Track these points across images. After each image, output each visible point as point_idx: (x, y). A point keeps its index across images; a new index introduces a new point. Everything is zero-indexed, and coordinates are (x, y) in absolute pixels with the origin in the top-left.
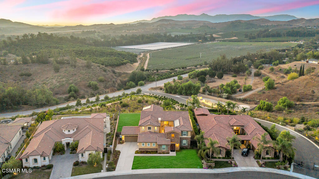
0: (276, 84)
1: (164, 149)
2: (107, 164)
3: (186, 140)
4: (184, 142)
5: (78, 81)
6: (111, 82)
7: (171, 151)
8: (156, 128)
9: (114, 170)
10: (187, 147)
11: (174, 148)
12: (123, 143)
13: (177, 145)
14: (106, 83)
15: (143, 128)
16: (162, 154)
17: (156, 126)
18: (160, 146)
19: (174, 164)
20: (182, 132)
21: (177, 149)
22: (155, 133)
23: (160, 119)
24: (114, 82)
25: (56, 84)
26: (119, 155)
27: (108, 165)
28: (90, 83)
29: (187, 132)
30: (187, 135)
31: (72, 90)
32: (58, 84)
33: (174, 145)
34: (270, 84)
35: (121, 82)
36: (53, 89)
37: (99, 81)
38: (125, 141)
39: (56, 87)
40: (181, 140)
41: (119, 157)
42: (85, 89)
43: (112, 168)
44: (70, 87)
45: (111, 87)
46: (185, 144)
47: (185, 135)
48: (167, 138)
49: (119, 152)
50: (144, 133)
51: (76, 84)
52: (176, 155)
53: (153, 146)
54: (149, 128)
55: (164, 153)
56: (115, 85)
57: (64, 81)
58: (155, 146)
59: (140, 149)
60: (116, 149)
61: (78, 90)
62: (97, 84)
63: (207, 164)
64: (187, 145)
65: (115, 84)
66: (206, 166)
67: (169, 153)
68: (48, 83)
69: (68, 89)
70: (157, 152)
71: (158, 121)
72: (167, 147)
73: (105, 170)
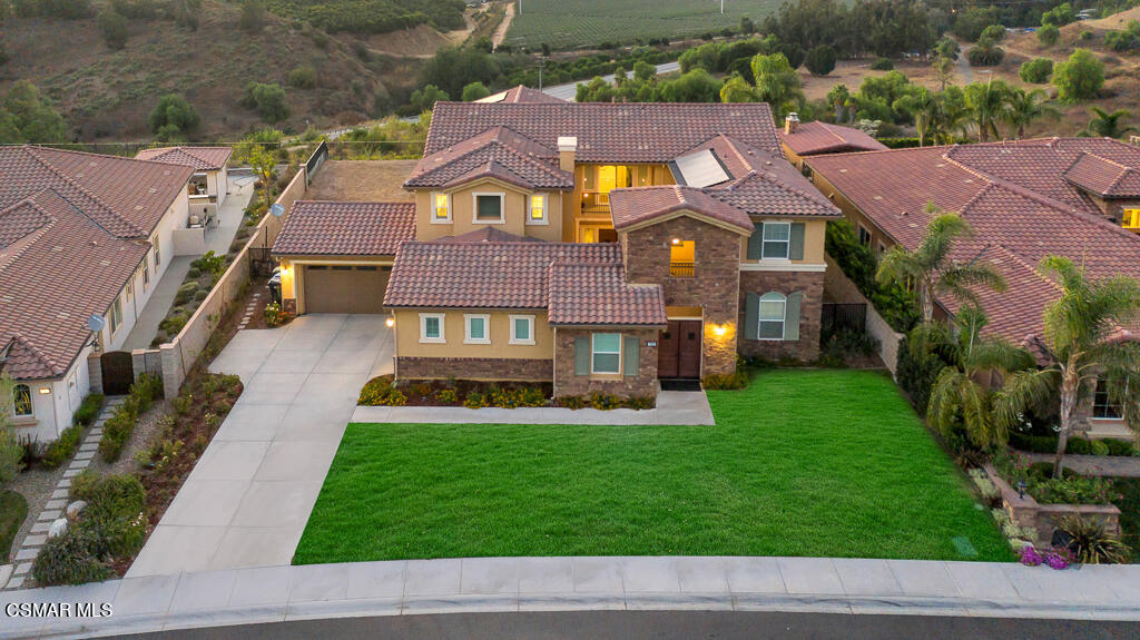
1: (608, 362)
2: (74, 497)
3: (788, 293)
4: (772, 308)
5: (202, 85)
6: (347, 89)
7: (665, 386)
8: (538, 203)
9: (120, 571)
10: (792, 350)
11: (687, 355)
12: (286, 321)
13: (720, 334)
14: (324, 94)
15: (441, 201)
16: (588, 404)
17: (538, 190)
18: (575, 334)
19: (690, 497)
20: (757, 220)
21: (714, 369)
22: (531, 237)
23: (567, 143)
24: (357, 89)
25: (104, 95)
26: (223, 413)
27: (78, 505)
28: (250, 91)
29: (799, 223)
30: (798, 256)
31: (170, 118)
32: (113, 96)
33: (693, 333)
34: (1081, 77)
35: (391, 94)
36: (87, 114)
37: (296, 85)
38: (300, 308)
39: (103, 104)
40: (754, 286)
41: (211, 431)
42: (231, 118)
44: (163, 108)
45: (345, 109)
46: (775, 328)
47: (777, 250)
48: (634, 277)
49: (232, 389)
50: (448, 241)
51: (190, 94)
52: (711, 421)
53: (518, 340)
54: (489, 206)
55: (606, 403)
56: (364, 103)
57: (140, 82)
58: (530, 340)
59: (403, 363)
61: (197, 120)
62: (280, 95)
63: (1041, 514)
64: (791, 334)
65: (364, 99)
66: (1032, 533)
67: (648, 403)
68: (71, 91)
69: (154, 112)
70: (547, 389)
71: (553, 159)
72: (634, 349)
73: (25, 568)
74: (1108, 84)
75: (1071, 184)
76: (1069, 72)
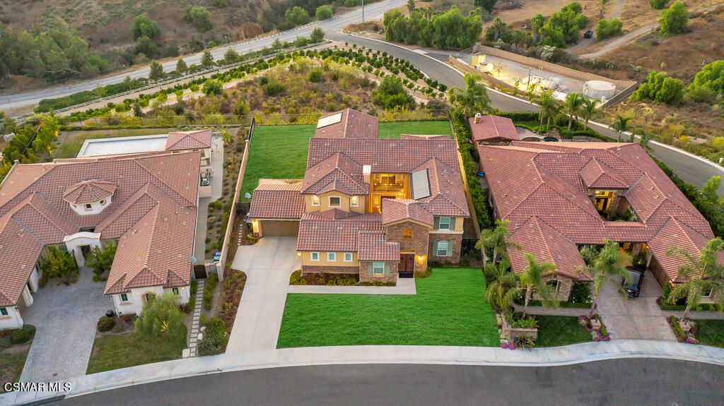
0: (691, 18)
1: (380, 270)
2: (201, 325)
3: (449, 241)
4: (442, 245)
5: (157, 6)
6: (245, 6)
7: (400, 277)
8: (355, 199)
9: (223, 350)
10: (449, 260)
11: (409, 265)
12: (256, 241)
13: (421, 259)
14: (232, 11)
15: (316, 198)
16: (371, 284)
17: (354, 195)
18: (367, 263)
19: (405, 320)
20: (436, 218)
21: (419, 270)
22: (353, 214)
23: (367, 170)
24: (252, 7)
25: (101, 13)
26: (242, 289)
27: (203, 328)
28: (188, 11)
29: (453, 218)
30: (453, 228)
31: (143, 31)
32: (105, 14)
33: (412, 258)
34: (674, 19)
35: (272, 7)
36: (93, 27)
37: (214, 5)
39: (100, 21)
40: (434, 240)
41: (239, 296)
42: (179, 29)
43: (214, 344)
44: (138, 23)
45: (246, 21)
46: (444, 252)
47: (445, 226)
48: (389, 240)
49: (242, 277)
50: (317, 213)
51: (152, 13)
52: (414, 293)
53: (345, 261)
54: (335, 201)
55: (378, 284)
56: (256, 16)
57: (120, 4)
58: (351, 260)
59: (305, 267)
60: (236, 266)
61: (158, 31)
62: (206, 14)
63: (512, 331)
64: (449, 254)
65: (256, 12)
66: (509, 337)
67: (393, 284)
68: (80, 11)
69: (133, 26)
70: (357, 277)
71: (361, 176)
72: (388, 267)
73: (194, 350)
74: (690, 22)
75: (580, 177)
76: (668, 17)
